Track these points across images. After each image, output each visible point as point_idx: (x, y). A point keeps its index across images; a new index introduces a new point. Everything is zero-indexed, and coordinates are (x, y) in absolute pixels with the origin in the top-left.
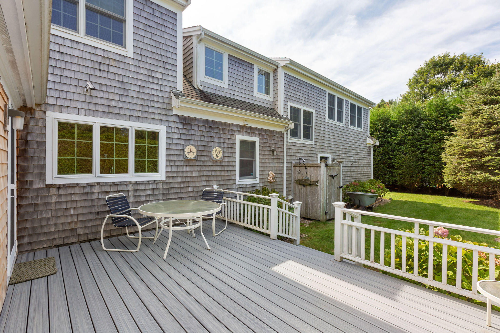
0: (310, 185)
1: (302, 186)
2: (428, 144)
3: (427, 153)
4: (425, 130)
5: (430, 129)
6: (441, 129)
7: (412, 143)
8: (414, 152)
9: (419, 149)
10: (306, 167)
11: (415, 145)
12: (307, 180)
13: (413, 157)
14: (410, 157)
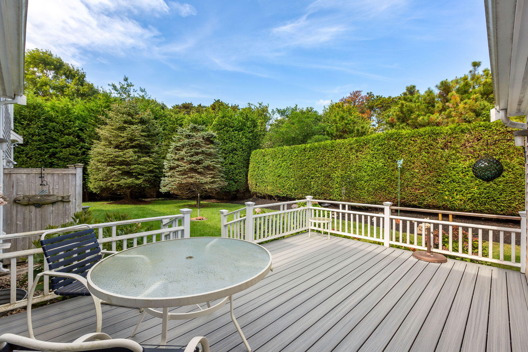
0: (53, 203)
1: (33, 208)
2: (56, 148)
3: (56, 158)
4: (52, 132)
5: (57, 132)
6: (69, 134)
7: (39, 145)
8: (41, 155)
9: (46, 153)
10: (41, 174)
11: (41, 148)
12: (49, 196)
13: (40, 162)
14: (37, 162)
